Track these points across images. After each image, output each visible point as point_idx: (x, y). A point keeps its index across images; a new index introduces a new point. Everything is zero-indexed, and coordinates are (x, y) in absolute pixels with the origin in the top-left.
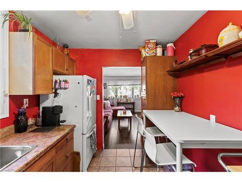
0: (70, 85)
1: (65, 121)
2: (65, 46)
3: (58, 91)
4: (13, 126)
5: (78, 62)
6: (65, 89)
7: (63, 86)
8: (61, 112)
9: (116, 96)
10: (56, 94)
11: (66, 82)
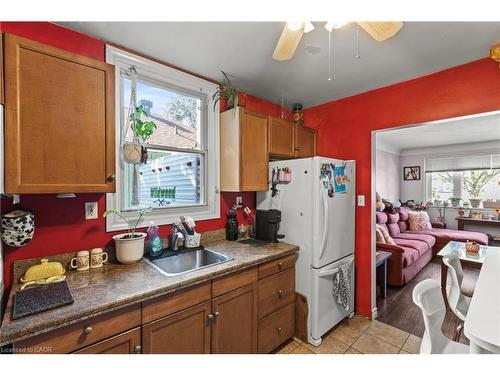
0: (293, 177)
1: (283, 236)
2: (298, 108)
3: (278, 187)
4: (224, 231)
5: (320, 131)
6: (286, 182)
7: (282, 178)
8: (279, 220)
9: (455, 201)
10: (275, 191)
11: (286, 171)
